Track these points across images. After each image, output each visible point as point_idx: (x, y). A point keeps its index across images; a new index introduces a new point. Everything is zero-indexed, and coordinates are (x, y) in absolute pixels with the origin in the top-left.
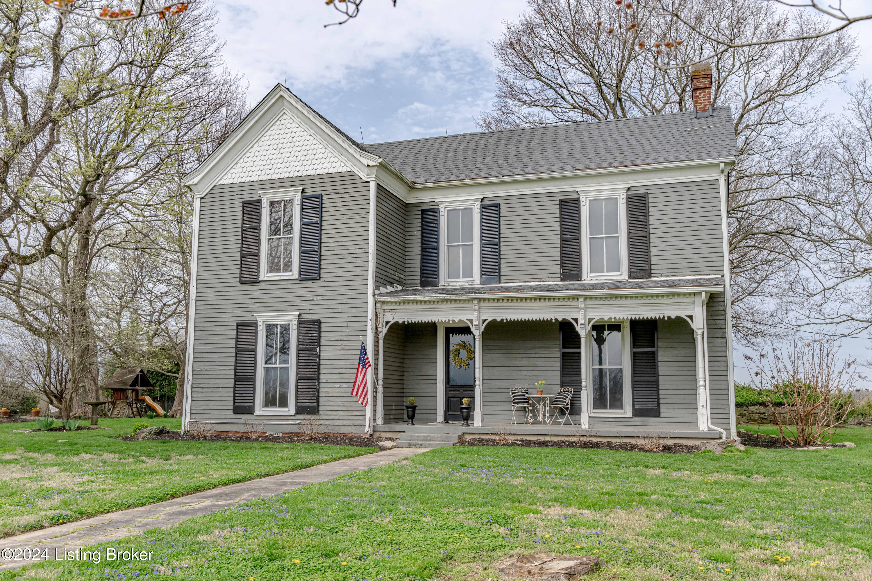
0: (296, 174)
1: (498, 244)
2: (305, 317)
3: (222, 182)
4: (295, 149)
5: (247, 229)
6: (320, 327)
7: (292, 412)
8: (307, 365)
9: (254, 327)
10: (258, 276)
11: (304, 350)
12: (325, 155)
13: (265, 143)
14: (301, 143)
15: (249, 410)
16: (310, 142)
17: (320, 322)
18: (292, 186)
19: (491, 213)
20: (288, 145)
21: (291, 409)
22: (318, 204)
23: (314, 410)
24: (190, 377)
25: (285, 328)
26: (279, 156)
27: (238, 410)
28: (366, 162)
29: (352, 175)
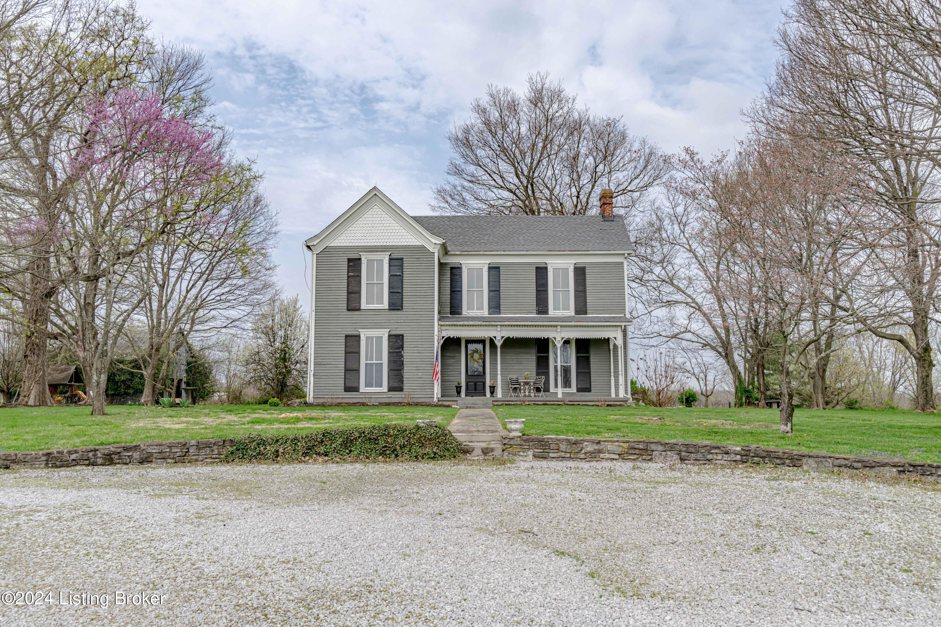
0: (385, 244)
1: (499, 291)
2: (393, 333)
3: (332, 245)
4: (384, 228)
5: (351, 276)
6: (403, 339)
7: (386, 390)
8: (395, 362)
9: (358, 338)
10: (360, 306)
11: (394, 352)
12: (405, 234)
13: (362, 222)
14: (388, 225)
15: (356, 389)
16: (394, 225)
17: (402, 336)
18: (382, 251)
19: (493, 272)
20: (379, 225)
21: (385, 389)
22: (400, 264)
23: (401, 389)
24: (312, 368)
25: (380, 339)
26: (373, 231)
27: (348, 389)
28: (434, 241)
29: (423, 247)
